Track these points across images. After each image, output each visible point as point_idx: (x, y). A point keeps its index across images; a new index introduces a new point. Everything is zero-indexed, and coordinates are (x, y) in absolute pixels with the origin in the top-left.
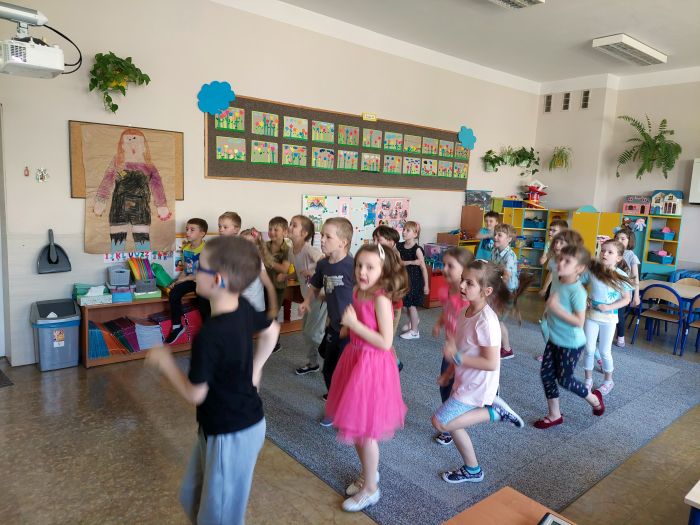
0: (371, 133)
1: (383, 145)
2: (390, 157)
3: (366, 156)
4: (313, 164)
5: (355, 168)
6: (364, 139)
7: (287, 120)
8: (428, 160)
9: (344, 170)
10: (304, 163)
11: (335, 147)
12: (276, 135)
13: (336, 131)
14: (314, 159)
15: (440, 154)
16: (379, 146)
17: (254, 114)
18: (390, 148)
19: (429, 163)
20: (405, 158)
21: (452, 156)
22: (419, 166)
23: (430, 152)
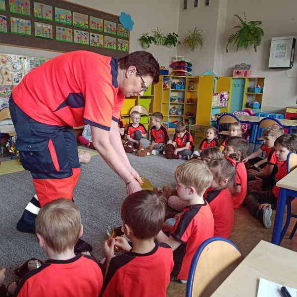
0: (42, 6)
2: (62, 28)
3: (38, 25)
5: (29, 33)
6: (36, 11)
8: (95, 35)
9: (18, 35)
11: (7, 14)
13: (7, 1)
15: (105, 31)
16: (50, 17)
18: (61, 21)
19: (96, 37)
20: (75, 31)
21: (115, 34)
22: (88, 38)
23: (97, 29)
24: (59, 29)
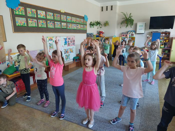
0: (63, 16)
1: (66, 20)
2: (69, 24)
3: (63, 24)
4: (48, 27)
5: (60, 27)
9: (57, 28)
10: (45, 26)
11: (54, 21)
12: (36, 17)
13: (54, 15)
14: (48, 25)
15: (80, 23)
17: (27, 9)
20: (72, 24)
21: (83, 23)
22: (76, 26)
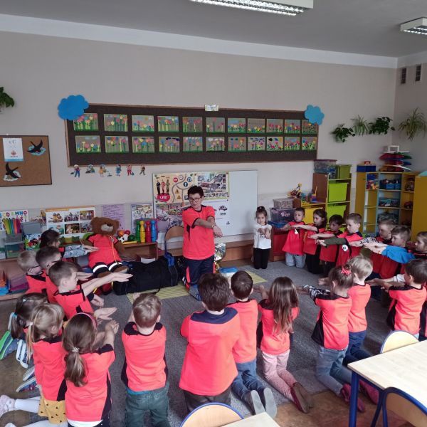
0: (214, 120)
1: (226, 129)
2: (234, 138)
3: (210, 139)
4: (160, 150)
5: (201, 149)
6: (208, 126)
7: (135, 118)
8: (273, 138)
9: (190, 153)
10: (152, 149)
11: (180, 135)
12: (126, 130)
13: (180, 122)
14: (161, 146)
15: (286, 131)
16: (222, 130)
17: (106, 116)
18: (234, 131)
19: (274, 140)
20: (249, 138)
21: (299, 132)
22: (264, 143)
23: (275, 131)
24: (232, 139)
